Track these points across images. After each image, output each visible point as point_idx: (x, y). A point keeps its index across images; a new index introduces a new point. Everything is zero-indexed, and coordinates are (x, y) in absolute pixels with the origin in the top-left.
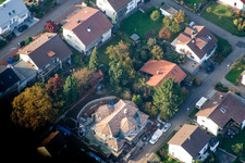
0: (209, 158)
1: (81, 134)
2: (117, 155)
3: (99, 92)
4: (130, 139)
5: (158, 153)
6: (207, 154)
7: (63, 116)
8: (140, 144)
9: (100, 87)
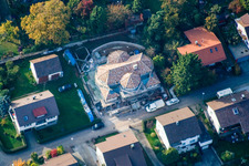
0: (193, 151)
1: (86, 69)
2: (104, 105)
3: (132, 36)
4: (124, 96)
5: (145, 123)
6: (193, 147)
7: (79, 43)
8: (136, 105)
9: (134, 31)
